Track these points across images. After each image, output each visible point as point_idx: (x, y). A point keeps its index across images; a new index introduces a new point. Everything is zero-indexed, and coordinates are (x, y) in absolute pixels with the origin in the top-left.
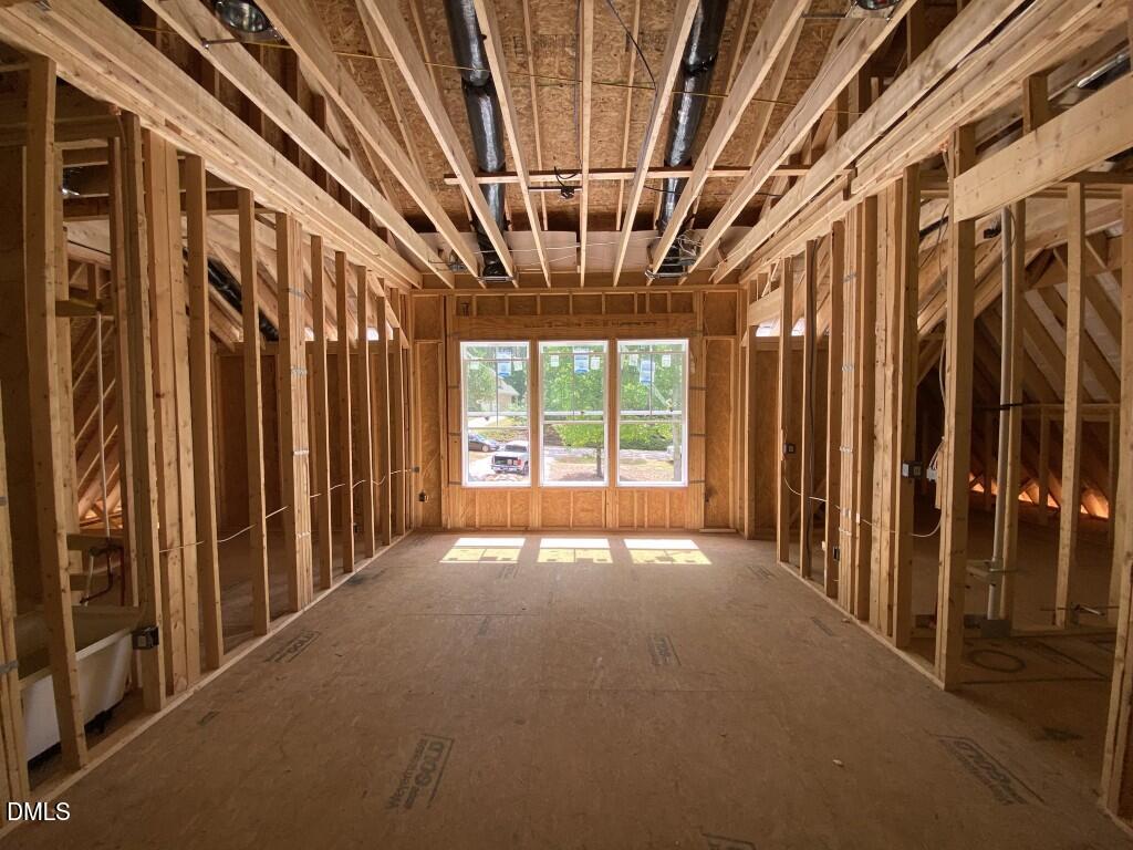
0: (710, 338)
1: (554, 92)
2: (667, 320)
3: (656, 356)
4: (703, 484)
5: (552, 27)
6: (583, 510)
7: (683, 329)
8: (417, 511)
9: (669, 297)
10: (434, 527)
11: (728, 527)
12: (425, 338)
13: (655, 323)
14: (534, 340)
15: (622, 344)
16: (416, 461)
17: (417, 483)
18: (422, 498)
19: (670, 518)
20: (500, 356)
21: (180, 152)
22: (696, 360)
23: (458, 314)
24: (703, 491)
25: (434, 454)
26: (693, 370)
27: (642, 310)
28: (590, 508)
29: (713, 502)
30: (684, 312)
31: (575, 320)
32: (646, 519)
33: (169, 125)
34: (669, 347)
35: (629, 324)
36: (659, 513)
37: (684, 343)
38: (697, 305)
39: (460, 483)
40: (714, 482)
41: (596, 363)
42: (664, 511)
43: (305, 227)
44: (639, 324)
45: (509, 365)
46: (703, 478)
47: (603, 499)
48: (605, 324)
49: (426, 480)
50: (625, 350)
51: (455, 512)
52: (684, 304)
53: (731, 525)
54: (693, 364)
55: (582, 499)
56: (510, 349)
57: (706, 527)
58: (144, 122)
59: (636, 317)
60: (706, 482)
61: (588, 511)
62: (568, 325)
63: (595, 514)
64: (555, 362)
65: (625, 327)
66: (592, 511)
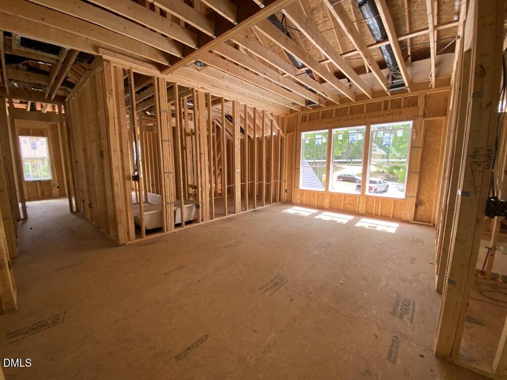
0: (427, 119)
1: (324, 25)
2: (400, 113)
3: (394, 131)
4: (415, 198)
5: (315, 3)
6: (349, 204)
7: (410, 116)
8: (284, 196)
9: (403, 100)
10: (289, 202)
11: (430, 223)
12: (290, 132)
13: (393, 114)
14: (330, 129)
15: (374, 127)
16: (285, 178)
17: (285, 186)
18: (286, 191)
19: (393, 213)
20: (317, 137)
21: (205, 93)
22: (417, 132)
23: (302, 121)
24: (415, 202)
25: (291, 176)
26: (414, 137)
27: (386, 108)
28: (352, 203)
29: (421, 209)
30: (413, 106)
31: (350, 117)
32: (380, 212)
33: (202, 88)
34: (403, 126)
35: (378, 116)
36: (388, 210)
37: (410, 123)
38: (421, 102)
39: (298, 187)
40: (423, 198)
41: (361, 137)
42: (390, 209)
43: (241, 103)
44: (383, 116)
45: (320, 141)
46: (415, 195)
47: (358, 200)
48: (365, 118)
49: (288, 185)
50: (376, 129)
51: (297, 198)
52: (412, 103)
53: (432, 222)
54: (415, 134)
55: (348, 199)
56: (320, 134)
57: (414, 220)
58: (196, 89)
59: (382, 112)
60: (417, 197)
61: (351, 204)
62: (346, 120)
63: (355, 206)
64: (340, 137)
65: (376, 118)
66: (353, 205)
